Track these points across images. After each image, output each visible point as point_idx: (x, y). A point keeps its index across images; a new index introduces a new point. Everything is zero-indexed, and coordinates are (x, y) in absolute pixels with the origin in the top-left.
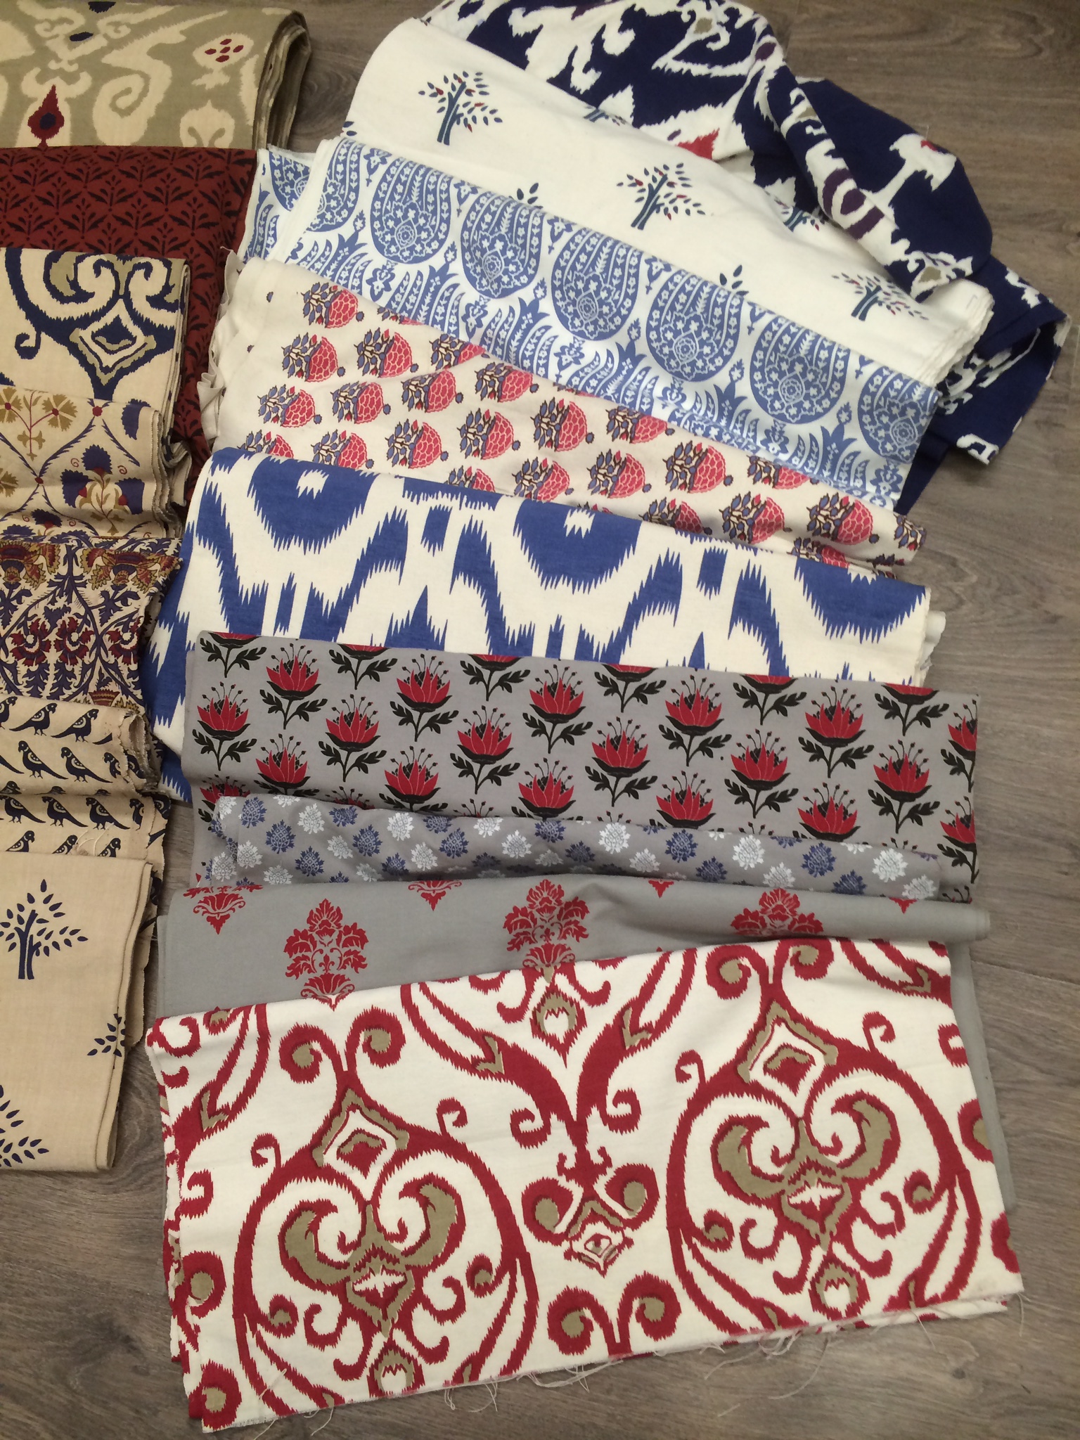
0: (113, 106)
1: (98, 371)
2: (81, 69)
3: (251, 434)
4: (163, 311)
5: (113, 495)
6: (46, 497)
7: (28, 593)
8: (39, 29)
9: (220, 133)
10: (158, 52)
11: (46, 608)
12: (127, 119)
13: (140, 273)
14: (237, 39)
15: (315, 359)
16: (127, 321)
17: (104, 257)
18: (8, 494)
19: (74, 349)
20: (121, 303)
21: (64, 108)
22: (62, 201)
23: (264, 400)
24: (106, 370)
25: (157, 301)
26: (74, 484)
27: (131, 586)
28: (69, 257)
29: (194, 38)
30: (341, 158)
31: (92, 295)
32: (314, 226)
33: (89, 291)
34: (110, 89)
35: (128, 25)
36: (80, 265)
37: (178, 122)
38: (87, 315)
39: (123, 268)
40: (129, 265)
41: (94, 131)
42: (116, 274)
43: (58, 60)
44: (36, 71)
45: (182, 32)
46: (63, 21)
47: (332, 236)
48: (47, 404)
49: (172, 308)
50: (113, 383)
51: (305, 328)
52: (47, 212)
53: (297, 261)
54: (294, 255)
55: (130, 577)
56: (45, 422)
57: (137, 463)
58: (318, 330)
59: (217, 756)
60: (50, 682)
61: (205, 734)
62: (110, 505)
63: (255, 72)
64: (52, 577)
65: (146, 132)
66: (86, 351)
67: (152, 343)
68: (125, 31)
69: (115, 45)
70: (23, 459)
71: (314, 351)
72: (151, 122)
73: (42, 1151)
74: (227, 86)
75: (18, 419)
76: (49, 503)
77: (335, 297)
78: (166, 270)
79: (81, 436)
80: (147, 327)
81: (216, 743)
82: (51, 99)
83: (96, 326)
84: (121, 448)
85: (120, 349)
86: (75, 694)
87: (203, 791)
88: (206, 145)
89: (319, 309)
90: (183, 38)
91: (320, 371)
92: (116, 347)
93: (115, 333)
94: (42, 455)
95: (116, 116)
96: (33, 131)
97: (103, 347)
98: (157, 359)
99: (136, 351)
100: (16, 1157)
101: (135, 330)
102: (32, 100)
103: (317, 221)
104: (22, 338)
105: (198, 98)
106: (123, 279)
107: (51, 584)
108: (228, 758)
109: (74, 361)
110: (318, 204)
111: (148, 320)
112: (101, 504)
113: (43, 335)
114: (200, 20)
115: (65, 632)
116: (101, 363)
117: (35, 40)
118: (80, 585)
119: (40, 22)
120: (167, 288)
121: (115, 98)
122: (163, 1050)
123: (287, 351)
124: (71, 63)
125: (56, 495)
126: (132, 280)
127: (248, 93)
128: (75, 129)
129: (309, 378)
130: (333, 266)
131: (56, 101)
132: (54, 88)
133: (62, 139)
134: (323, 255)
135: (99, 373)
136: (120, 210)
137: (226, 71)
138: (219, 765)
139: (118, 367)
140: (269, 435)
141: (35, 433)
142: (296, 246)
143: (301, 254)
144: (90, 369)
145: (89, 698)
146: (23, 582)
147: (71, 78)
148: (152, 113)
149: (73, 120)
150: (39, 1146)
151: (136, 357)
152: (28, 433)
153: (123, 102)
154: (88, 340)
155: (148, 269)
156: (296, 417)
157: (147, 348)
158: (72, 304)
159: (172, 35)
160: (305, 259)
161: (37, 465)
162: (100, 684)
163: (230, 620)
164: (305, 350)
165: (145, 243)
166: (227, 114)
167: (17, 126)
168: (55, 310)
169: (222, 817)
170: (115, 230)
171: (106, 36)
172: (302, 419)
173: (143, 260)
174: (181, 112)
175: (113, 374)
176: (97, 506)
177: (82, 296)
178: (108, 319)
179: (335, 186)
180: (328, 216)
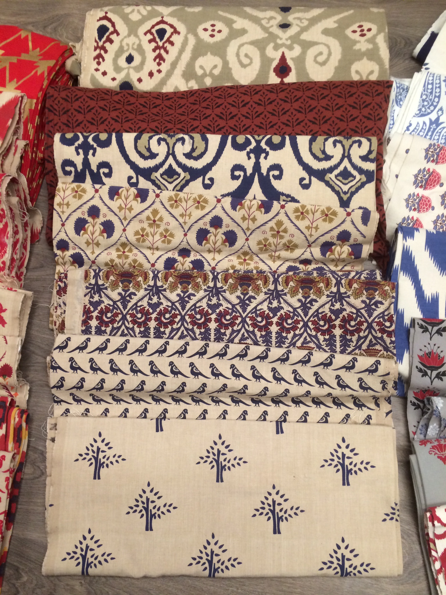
0: (316, 61)
1: (341, 193)
2: (293, 42)
3: (405, 218)
4: (368, 163)
5: (347, 251)
6: (311, 253)
7: (316, 301)
8: (264, 22)
9: (372, 72)
10: (326, 32)
11: (330, 308)
12: (324, 67)
13: (356, 145)
14: (366, 25)
15: (430, 179)
16: (350, 168)
17: (338, 138)
18: (291, 252)
19: (328, 184)
20: (346, 160)
21: (290, 63)
22: (307, 111)
23: (407, 200)
24: (345, 193)
25: (364, 158)
26: (327, 247)
27: (378, 298)
28: (320, 139)
29: (343, 25)
30: (430, 82)
31: (332, 157)
32: (417, 115)
33: (331, 155)
34: (311, 52)
35: (307, 19)
36: (326, 143)
37: (350, 68)
38: (331, 167)
39: (347, 143)
40: (350, 141)
41: (307, 74)
42: (343, 146)
43: (281, 39)
44: (272, 45)
45: (335, 22)
46: (272, 18)
47: (426, 119)
48: (323, 212)
49: (372, 161)
50: (349, 199)
51: (424, 164)
52: (301, 117)
53: (409, 132)
54: (408, 129)
55: (376, 294)
56: (321, 220)
57: (365, 237)
58: (432, 166)
59: (431, 378)
60: (338, 344)
61: (423, 368)
62: (344, 256)
63: (385, 41)
64: (328, 293)
65: (334, 73)
66: (333, 184)
67: (364, 179)
68: (306, 23)
69: (304, 30)
70: (306, 237)
71: (429, 176)
72: (336, 68)
73: (372, 569)
74: (372, 49)
75: (306, 219)
76: (312, 256)
77: (440, 150)
78: (369, 143)
79: (339, 226)
80: (360, 171)
81: (429, 372)
82: (283, 58)
83: (336, 172)
84: (358, 230)
85: (349, 182)
86: (354, 350)
87: (414, 393)
88: (364, 78)
89: (433, 156)
90: (336, 25)
91: (431, 185)
92: (346, 181)
93: (345, 175)
94: (316, 235)
95: (317, 66)
96: (276, 75)
97: (341, 182)
98: (367, 186)
99: (356, 183)
100: (359, 572)
101: (355, 173)
102: (273, 60)
103: (418, 112)
104: (302, 179)
105: (359, 56)
106: (347, 148)
107: (328, 296)
108: (436, 379)
109: (329, 190)
110: (418, 104)
111: (360, 167)
112: (339, 256)
113: (312, 178)
114: (342, 15)
115: (346, 321)
116: (342, 190)
117: (265, 29)
118: (346, 297)
119: (263, 19)
120: (370, 152)
121: (316, 57)
122: (440, 524)
123: (416, 176)
124: (287, 40)
125: (316, 252)
126: (352, 148)
127: (385, 53)
128: (298, 74)
129: (425, 188)
130: (430, 134)
131: (285, 60)
132: (283, 53)
133: (291, 78)
134: (422, 128)
135: (342, 195)
136: (338, 113)
137: (369, 41)
138: (432, 382)
139: (350, 191)
140: (413, 218)
141: (314, 225)
142: (409, 125)
143: (411, 129)
144: (337, 193)
145: (362, 352)
146: (312, 296)
147: (290, 48)
148: (337, 64)
149: (296, 69)
150: (370, 566)
151: (357, 186)
152: (311, 225)
153: (320, 59)
154: (334, 178)
155: (360, 143)
156: (424, 208)
157: (362, 181)
158: (324, 162)
159: (330, 23)
160: (413, 131)
161: (311, 240)
162: (369, 346)
163: (423, 311)
164: (425, 176)
165: (352, 130)
166: (375, 63)
167: (268, 73)
168: (317, 165)
169: (439, 408)
170: (336, 124)
171: (297, 25)
172: (427, 209)
173: (357, 138)
174: (351, 63)
175: (348, 195)
176: (337, 256)
177: (328, 158)
178: (341, 168)
179: (427, 95)
180: (423, 109)
